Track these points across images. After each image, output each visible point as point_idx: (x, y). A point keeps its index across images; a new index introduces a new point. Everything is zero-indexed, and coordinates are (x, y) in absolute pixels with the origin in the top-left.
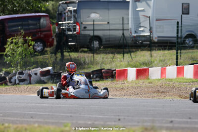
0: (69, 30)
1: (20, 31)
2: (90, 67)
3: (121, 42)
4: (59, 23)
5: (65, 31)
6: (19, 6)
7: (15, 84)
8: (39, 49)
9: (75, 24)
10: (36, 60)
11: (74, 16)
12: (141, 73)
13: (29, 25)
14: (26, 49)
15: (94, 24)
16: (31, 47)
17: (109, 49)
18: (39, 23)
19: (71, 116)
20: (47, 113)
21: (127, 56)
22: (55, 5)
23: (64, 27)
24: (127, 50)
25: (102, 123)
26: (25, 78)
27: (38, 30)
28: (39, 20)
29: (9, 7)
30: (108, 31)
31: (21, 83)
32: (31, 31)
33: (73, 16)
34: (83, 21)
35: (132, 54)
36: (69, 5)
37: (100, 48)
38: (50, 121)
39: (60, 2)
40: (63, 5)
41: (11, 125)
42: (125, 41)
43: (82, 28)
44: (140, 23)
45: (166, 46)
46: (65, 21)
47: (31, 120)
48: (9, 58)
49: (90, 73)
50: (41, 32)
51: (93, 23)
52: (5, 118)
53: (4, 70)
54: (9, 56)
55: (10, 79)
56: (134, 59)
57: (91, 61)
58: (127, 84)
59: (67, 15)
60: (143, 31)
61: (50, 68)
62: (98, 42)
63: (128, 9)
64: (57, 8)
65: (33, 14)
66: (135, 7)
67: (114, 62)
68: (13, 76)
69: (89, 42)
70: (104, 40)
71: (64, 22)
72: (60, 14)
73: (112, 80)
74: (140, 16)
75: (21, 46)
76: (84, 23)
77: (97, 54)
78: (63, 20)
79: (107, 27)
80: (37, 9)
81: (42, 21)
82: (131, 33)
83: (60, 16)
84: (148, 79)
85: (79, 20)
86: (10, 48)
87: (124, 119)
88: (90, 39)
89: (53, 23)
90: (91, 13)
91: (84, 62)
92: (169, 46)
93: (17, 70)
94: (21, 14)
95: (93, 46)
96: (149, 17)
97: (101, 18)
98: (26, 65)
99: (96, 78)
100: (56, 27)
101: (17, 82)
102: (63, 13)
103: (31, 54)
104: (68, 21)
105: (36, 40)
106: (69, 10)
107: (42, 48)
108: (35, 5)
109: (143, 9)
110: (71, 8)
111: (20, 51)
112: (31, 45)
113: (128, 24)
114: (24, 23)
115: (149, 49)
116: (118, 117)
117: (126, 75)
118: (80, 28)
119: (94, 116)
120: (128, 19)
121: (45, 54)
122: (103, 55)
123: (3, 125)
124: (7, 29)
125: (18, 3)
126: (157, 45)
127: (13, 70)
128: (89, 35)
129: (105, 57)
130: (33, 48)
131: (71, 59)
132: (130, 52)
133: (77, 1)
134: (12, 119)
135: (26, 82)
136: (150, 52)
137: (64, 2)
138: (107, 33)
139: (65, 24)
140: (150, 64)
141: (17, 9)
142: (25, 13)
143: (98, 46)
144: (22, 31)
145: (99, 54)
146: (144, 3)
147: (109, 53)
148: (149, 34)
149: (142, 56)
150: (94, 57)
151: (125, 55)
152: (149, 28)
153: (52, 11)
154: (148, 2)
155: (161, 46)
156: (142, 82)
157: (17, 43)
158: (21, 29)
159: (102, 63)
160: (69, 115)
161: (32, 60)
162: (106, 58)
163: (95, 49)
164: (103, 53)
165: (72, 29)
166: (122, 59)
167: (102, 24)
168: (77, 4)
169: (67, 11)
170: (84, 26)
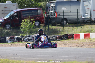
0: (52, 15)
1: (28, 16)
2: (62, 33)
3: (77, 21)
4: (47, 12)
5: (50, 16)
6: (27, 5)
7: (26, 41)
8: (37, 25)
9: (55, 13)
10: (36, 30)
11: (54, 9)
12: (86, 36)
13: (32, 13)
14: (31, 25)
15: (63, 13)
16: (33, 24)
17: (71, 24)
18: (37, 13)
19: (53, 57)
20: (41, 55)
21: (79, 28)
22: (45, 3)
23: (49, 14)
25: (68, 60)
26: (30, 39)
27: (37, 16)
28: (37, 11)
29: (23, 5)
30: (70, 16)
31: (29, 41)
32: (33, 16)
33: (53, 9)
35: (82, 27)
36: (51, 3)
37: (67, 24)
39: (47, 2)
40: (49, 4)
41: (24, 61)
42: (78, 21)
43: (58, 15)
44: (86, 12)
46: (50, 11)
47: (34, 58)
48: (23, 29)
49: (62, 36)
50: (38, 16)
51: (63, 12)
52: (21, 58)
53: (21, 35)
54: (23, 28)
55: (24, 39)
56: (83, 29)
57: (62, 30)
58: (80, 41)
59: (50, 8)
60: (87, 16)
62: (65, 21)
63: (80, 5)
64: (46, 5)
65: (34, 8)
66: (83, 4)
67: (73, 30)
68: (25, 38)
69: (61, 21)
70: (68, 20)
71: (49, 12)
72: (47, 8)
73: (72, 39)
74: (86, 9)
75: (29, 24)
76: (59, 12)
77: (65, 27)
78: (49, 11)
79: (70, 14)
80: (36, 6)
81: (38, 11)
82: (81, 16)
83: (47, 9)
84: (90, 38)
85: (56, 11)
86: (24, 25)
87: (78, 57)
88: (62, 20)
89: (44, 12)
90: (62, 7)
91: (59, 31)
93: (27, 35)
94: (28, 8)
95: (63, 23)
96: (90, 9)
98: (31, 32)
99: (65, 38)
100: (46, 14)
101: (27, 40)
102: (49, 7)
103: (33, 27)
105: (36, 21)
106: (51, 6)
107: (39, 24)
108: (35, 4)
109: (87, 5)
110: (52, 5)
111: (28, 26)
112: (34, 23)
113: (80, 12)
114: (30, 12)
115: (90, 24)
116: (75, 57)
117: (79, 36)
118: (57, 15)
119: (64, 56)
120: (80, 10)
121: (40, 27)
122: (68, 27)
123: (20, 61)
124: (22, 15)
125: (27, 3)
126: (94, 22)
127: (25, 35)
128: (61, 18)
130: (35, 24)
131: (53, 29)
132: (81, 26)
133: (55, 2)
134: (25, 58)
135: (31, 40)
136: (91, 26)
137: (49, 2)
138: (70, 17)
139: (50, 12)
140: (90, 31)
141: (27, 6)
142: (30, 8)
143: (66, 23)
144: (29, 16)
145: (66, 27)
146: (87, 2)
147: (71, 26)
148: (90, 17)
149: (87, 27)
151: (79, 27)
152: (90, 14)
153: (43, 7)
154: (89, 2)
156: (87, 40)
157: (27, 22)
158: (29, 15)
159: (68, 31)
160: (52, 56)
161: (34, 30)
162: (70, 29)
163: (64, 24)
164: (68, 26)
165: (53, 15)
166: (77, 29)
167: (67, 13)
168: (55, 3)
169: (50, 6)
170: (59, 13)
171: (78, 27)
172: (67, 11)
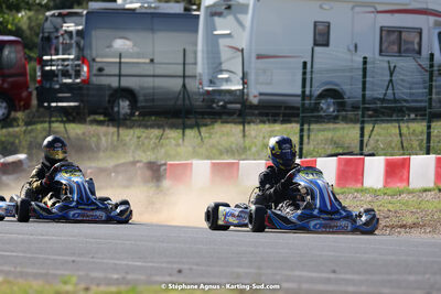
0: (66, 74)
3: (180, 102)
4: (45, 58)
5: (57, 76)
9: (80, 62)
11: (78, 44)
15: (120, 63)
17: (153, 118)
18: (1, 58)
19: (73, 261)
20: (21, 254)
21: (190, 133)
22: (34, 18)
23: (54, 68)
24: (192, 121)
28: (1, 50)
30: (151, 79)
33: (74, 45)
34: (97, 56)
35: (203, 129)
36: (66, 19)
37: (132, 114)
38: (29, 270)
39: (48, 14)
40: (54, 19)
42: (187, 102)
43: (95, 71)
44: (221, 64)
45: (278, 115)
46: (57, 54)
49: (109, 169)
50: (5, 77)
51: (118, 60)
56: (206, 141)
57: (112, 143)
59: (61, 40)
60: (227, 80)
61: (22, 156)
62: (127, 103)
63: (196, 31)
64: (39, 25)
66: (211, 27)
67: (162, 146)
69: (109, 101)
70: (141, 98)
71: (54, 57)
72: (48, 39)
73: (158, 187)
74: (222, 48)
76: (98, 60)
77: (127, 127)
78: (53, 52)
79: (149, 70)
81: (6, 52)
82: (201, 84)
83: (48, 43)
85: (87, 52)
88: (111, 96)
89: (31, 59)
90: (115, 38)
91: (98, 146)
92: (284, 115)
95: (118, 112)
96: (242, 50)
97: (136, 49)
100: (38, 67)
102: (53, 36)
104: (63, 54)
106: (66, 31)
107: (6, 111)
109: (227, 32)
110: (70, 26)
113: (195, 64)
115: (241, 120)
117: (188, 174)
118: (89, 71)
120: (195, 53)
121: (12, 126)
122: (138, 131)
126: (256, 112)
128: (109, 87)
129: (144, 135)
131: (69, 137)
132: (198, 126)
133: (85, 12)
136: (241, 127)
137: (56, 12)
138: (149, 82)
139: (56, 60)
140: (241, 152)
143: (128, 111)
145: (131, 127)
146: (230, 19)
147: (152, 126)
148: (241, 87)
149: (225, 135)
150: (118, 135)
151: (188, 132)
152: (241, 75)
153: (28, 32)
154: (239, 16)
155: (267, 115)
159: (137, 148)
160: (69, 258)
162: (146, 138)
163: (121, 116)
164: (139, 126)
165: (72, 72)
166: (181, 141)
167: (138, 63)
168: (84, 18)
169: (62, 32)
170: (100, 65)
171: (184, 129)
172: (138, 55)
